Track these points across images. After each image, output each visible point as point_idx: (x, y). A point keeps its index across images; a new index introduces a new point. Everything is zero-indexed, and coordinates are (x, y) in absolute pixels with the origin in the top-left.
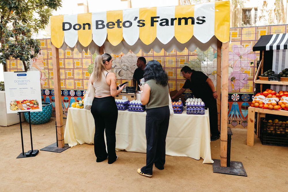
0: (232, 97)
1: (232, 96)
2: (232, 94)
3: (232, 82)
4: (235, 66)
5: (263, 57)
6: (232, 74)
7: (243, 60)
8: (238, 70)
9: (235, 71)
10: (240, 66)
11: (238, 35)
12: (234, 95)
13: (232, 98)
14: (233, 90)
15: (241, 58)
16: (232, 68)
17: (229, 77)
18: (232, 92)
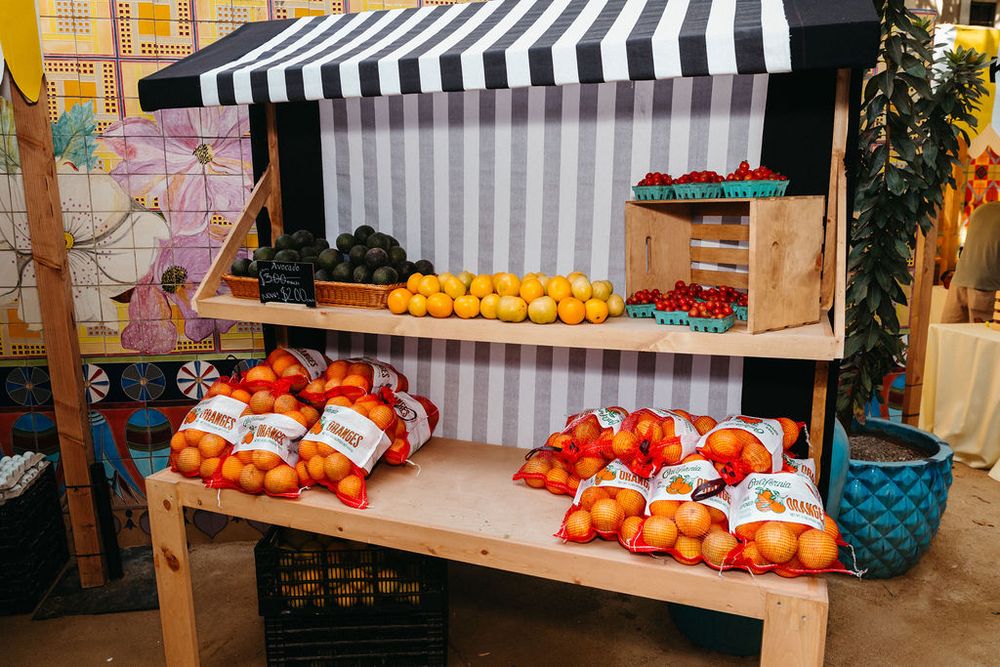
0: (181, 381)
1: (181, 374)
2: (180, 365)
3: (173, 300)
4: (176, 207)
6: (166, 250)
7: (219, 174)
8: (197, 229)
9: (182, 233)
10: (203, 207)
11: (178, 24)
12: (191, 366)
13: (183, 387)
14: (184, 338)
15: (205, 159)
16: (161, 214)
17: (153, 267)
18: (177, 350)
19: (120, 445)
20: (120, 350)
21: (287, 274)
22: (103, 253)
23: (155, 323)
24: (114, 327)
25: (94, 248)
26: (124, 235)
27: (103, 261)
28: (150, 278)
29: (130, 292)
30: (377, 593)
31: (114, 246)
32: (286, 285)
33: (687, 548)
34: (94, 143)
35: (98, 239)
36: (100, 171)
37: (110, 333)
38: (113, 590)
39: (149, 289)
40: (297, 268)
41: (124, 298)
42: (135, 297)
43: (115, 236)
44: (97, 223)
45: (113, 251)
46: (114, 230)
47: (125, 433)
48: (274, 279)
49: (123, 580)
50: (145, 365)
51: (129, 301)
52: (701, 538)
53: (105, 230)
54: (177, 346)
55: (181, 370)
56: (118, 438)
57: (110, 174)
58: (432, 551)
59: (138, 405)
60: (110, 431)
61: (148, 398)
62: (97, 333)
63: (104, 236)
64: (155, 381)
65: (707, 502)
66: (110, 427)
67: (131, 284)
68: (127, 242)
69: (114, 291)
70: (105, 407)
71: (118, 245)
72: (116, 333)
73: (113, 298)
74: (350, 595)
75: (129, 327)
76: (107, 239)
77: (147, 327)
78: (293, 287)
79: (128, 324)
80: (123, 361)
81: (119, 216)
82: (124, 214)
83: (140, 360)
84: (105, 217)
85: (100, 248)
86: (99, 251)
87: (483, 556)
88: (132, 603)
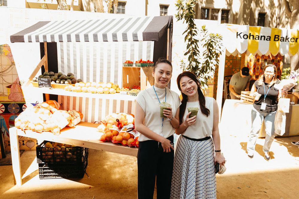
0: (24, 108)
2: (23, 104)
5: (46, 52)
12: (26, 104)
13: (24, 110)
17: (17, 79)
18: (23, 100)
19: (7, 124)
20: (8, 100)
21: (45, 81)
22: (4, 76)
23: (17, 93)
24: (6, 94)
25: (2, 74)
26: (10, 71)
27: (4, 77)
28: (16, 82)
29: (11, 86)
30: (66, 159)
31: (7, 74)
32: (45, 84)
33: (124, 142)
34: (3, 48)
35: (3, 72)
36: (4, 55)
37: (5, 96)
38: (3, 160)
39: (16, 85)
40: (47, 80)
41: (9, 87)
42: (12, 87)
43: (7, 71)
44: (3, 68)
45: (7, 75)
46: (7, 70)
47: (8, 121)
48: (42, 82)
49: (6, 158)
50: (14, 104)
51: (10, 88)
52: (127, 140)
53: (5, 70)
54: (23, 99)
55: (23, 106)
56: (7, 122)
57: (6, 56)
58: (73, 144)
59: (12, 114)
60: (5, 121)
61: (15, 112)
62: (2, 96)
63: (5, 71)
64: (17, 108)
65: (130, 132)
66: (5, 120)
67: (11, 83)
68: (10, 73)
69: (7, 85)
70: (4, 114)
71: (8, 73)
72: (7, 96)
73: (7, 87)
74: (59, 159)
75: (10, 94)
76: (5, 72)
77: (15, 94)
78: (46, 84)
79: (10, 93)
80: (8, 103)
81: (9, 66)
82: (10, 66)
83: (13, 103)
84: (5, 66)
85: (3, 74)
86: (3, 75)
87: (83, 145)
88: (8, 163)
